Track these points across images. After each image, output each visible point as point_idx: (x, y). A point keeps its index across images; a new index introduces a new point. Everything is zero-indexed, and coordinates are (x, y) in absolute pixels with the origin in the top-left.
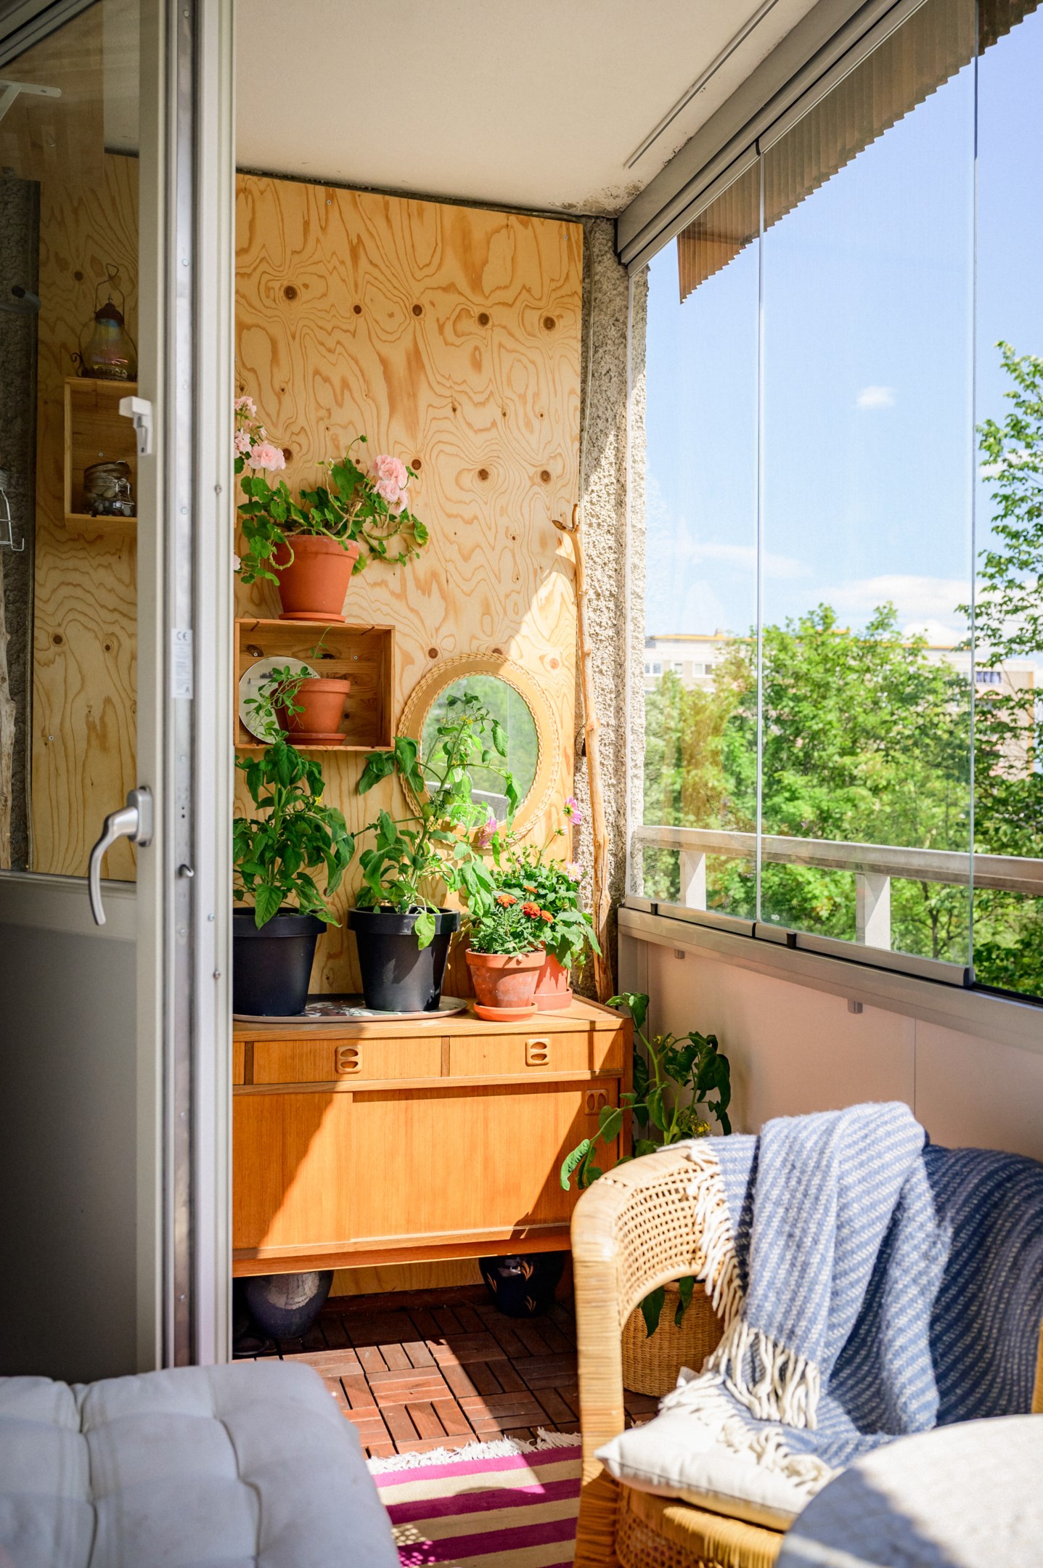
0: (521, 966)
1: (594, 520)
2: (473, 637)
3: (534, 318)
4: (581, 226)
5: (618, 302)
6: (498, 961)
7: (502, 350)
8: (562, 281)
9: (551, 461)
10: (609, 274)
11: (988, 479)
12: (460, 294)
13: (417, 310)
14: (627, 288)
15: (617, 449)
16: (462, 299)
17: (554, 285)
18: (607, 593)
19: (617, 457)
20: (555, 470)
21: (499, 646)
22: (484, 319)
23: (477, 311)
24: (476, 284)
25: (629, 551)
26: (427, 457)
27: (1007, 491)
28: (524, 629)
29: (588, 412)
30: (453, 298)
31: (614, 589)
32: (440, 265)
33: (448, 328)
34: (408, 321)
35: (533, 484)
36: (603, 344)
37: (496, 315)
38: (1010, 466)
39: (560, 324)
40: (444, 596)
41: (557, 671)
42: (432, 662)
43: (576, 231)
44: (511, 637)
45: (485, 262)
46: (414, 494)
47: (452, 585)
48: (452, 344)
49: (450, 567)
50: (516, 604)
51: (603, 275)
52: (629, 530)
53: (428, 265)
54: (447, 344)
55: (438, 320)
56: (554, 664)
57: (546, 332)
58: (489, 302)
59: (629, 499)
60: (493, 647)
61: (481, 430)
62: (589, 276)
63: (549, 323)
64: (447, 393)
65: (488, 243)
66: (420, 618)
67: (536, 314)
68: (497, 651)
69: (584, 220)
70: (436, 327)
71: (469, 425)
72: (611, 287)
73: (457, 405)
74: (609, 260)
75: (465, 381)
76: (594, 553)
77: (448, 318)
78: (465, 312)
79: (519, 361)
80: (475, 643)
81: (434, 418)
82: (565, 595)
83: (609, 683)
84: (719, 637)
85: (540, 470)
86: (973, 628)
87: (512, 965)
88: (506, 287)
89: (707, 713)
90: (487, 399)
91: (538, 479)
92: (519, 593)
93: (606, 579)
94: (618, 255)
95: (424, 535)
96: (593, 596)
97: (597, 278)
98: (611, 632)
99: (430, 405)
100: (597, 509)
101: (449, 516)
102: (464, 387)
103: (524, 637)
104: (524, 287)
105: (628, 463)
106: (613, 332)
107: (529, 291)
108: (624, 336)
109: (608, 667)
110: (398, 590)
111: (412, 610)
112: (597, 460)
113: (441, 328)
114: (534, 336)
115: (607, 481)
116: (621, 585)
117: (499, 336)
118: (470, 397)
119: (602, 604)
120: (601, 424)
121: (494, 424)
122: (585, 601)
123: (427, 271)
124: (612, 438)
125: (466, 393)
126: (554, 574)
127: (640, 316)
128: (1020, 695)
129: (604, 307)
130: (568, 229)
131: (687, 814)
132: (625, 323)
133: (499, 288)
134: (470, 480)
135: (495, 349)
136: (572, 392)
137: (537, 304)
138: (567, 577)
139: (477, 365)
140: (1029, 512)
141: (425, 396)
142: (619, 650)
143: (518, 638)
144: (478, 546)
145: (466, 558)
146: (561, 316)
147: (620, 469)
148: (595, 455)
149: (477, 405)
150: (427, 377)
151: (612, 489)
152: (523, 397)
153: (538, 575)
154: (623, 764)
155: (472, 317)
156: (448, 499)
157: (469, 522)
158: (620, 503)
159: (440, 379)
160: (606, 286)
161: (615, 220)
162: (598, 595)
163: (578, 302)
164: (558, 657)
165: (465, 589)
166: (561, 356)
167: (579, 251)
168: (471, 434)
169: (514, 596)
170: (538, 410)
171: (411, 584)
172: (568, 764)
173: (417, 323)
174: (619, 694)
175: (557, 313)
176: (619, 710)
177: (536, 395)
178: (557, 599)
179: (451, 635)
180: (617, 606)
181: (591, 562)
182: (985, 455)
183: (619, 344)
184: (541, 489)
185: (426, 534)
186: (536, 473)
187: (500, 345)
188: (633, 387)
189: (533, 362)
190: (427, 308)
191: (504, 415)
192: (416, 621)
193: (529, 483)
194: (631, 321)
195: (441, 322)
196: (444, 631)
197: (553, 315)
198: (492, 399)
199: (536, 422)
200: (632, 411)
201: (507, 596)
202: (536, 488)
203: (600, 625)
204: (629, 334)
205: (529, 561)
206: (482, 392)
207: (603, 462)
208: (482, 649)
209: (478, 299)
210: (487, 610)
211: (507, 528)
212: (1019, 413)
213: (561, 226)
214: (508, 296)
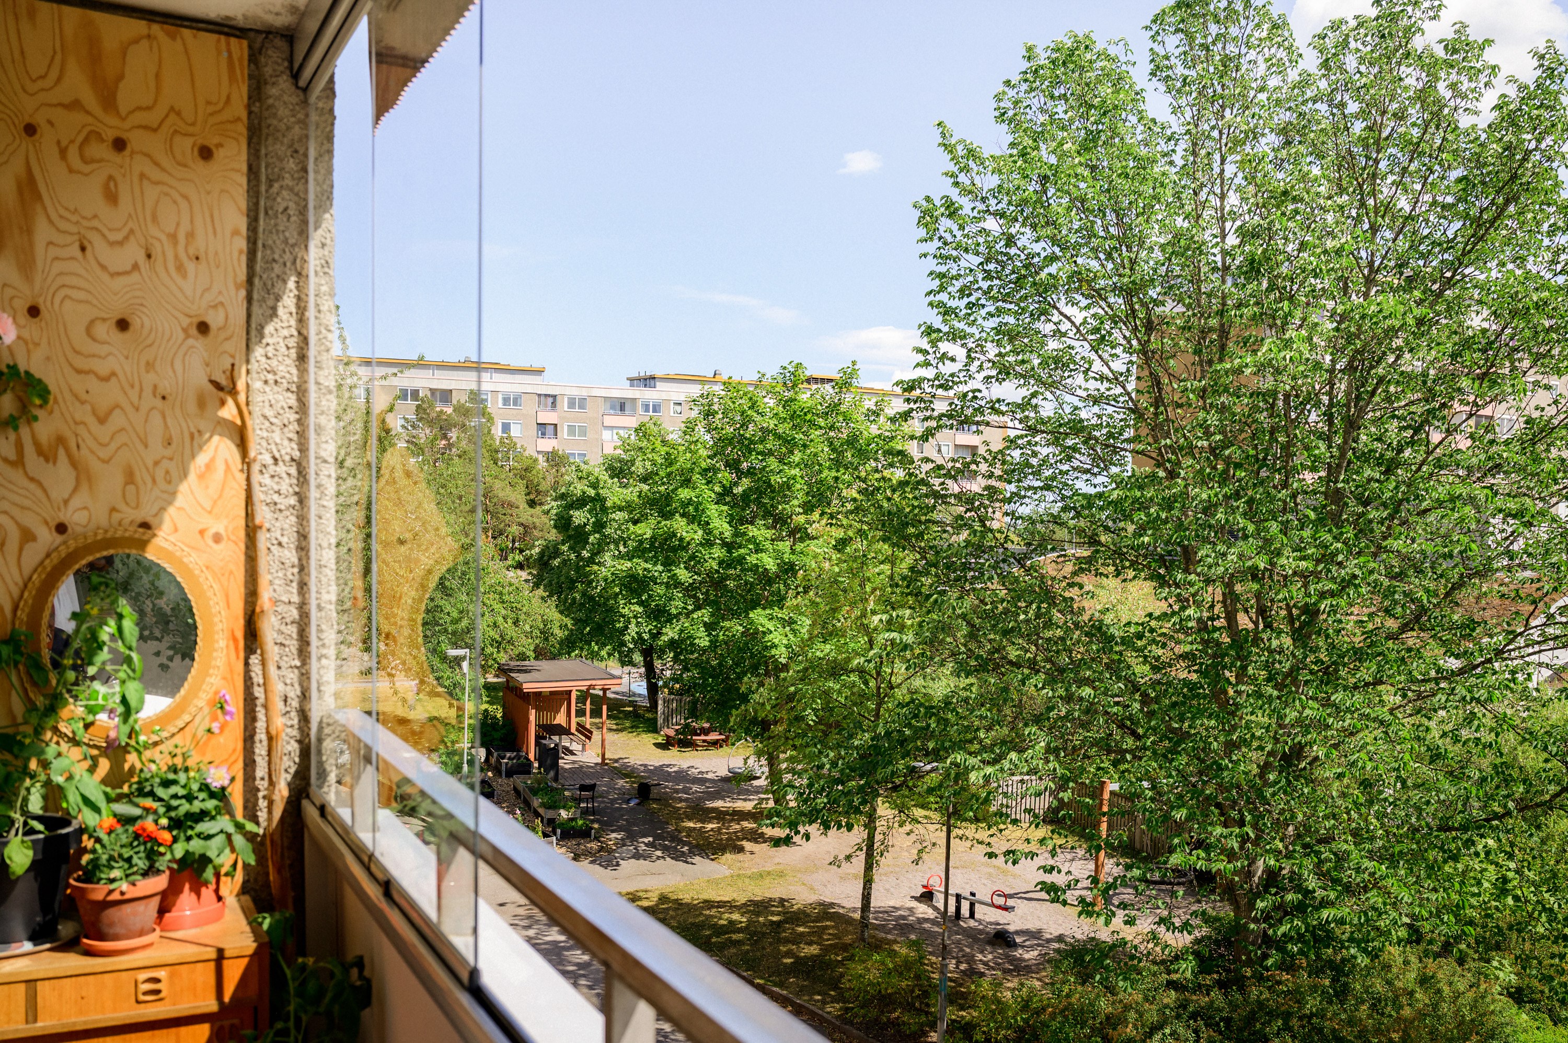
0: (127, 897)
1: (270, 377)
2: (113, 510)
3: (185, 146)
4: (245, 43)
5: (297, 130)
6: (98, 892)
7: (145, 182)
8: (221, 105)
9: (211, 312)
10: (286, 98)
11: (925, 255)
12: (88, 113)
13: (30, 130)
14: (307, 115)
15: (299, 298)
16: (90, 120)
17: (211, 109)
18: (287, 458)
19: (298, 306)
20: (215, 320)
21: (149, 519)
22: (119, 145)
23: (110, 135)
24: (109, 101)
25: (312, 410)
26: (49, 304)
27: (943, 269)
28: (180, 501)
29: (259, 255)
30: (78, 118)
31: (297, 454)
32: (59, 80)
33: (73, 153)
34: (18, 141)
35: (188, 336)
36: (280, 178)
37: (136, 139)
38: (946, 244)
39: (219, 154)
40: (74, 464)
41: (221, 546)
42: (59, 539)
43: (240, 48)
44: (163, 509)
45: (121, 77)
46: (31, 346)
47: (84, 451)
48: (79, 172)
49: (81, 430)
50: (167, 472)
51: (278, 98)
52: (312, 387)
53: (42, 77)
54: (71, 171)
55: (58, 142)
56: (217, 538)
57: (201, 163)
58: (127, 124)
59: (312, 352)
60: (139, 520)
61: (119, 274)
62: (260, 100)
63: (206, 153)
64: (74, 229)
65: (124, 55)
66: (45, 491)
67: (188, 143)
68: (145, 525)
69: (252, 34)
70: (56, 150)
71: (103, 267)
72: (287, 112)
73: (86, 243)
74: (284, 82)
75: (95, 216)
76: (270, 413)
77: (72, 141)
78: (93, 136)
79: (167, 194)
80: (116, 517)
81: (57, 258)
82: (230, 461)
83: (291, 556)
84: (718, 378)
85: (196, 321)
86: (908, 400)
87: (116, 896)
88: (148, 108)
89: (677, 466)
90: (126, 238)
91: (194, 331)
92: (171, 459)
93: (286, 442)
94: (295, 76)
95: (44, 393)
96: (270, 461)
97: (270, 101)
98: (293, 501)
99: (50, 243)
100: (274, 363)
101: (79, 372)
102: (95, 223)
103: (179, 509)
104: (172, 109)
105: (311, 313)
106: (291, 164)
107: (178, 114)
108: (305, 170)
109: (289, 539)
110: (12, 456)
111: (32, 479)
112: (274, 309)
113: (63, 152)
114: (185, 166)
115: (286, 332)
116: (303, 448)
117: (140, 165)
118: (104, 236)
119: (281, 469)
120: (277, 268)
121: (136, 267)
122: (256, 468)
123: (40, 84)
124: (291, 284)
125: (97, 229)
126: (216, 438)
127: (325, 147)
128: (950, 465)
129: (279, 135)
130: (228, 44)
131: (655, 564)
132: (306, 155)
133: (139, 108)
134: (104, 330)
135: (136, 180)
136: (236, 232)
137: (191, 129)
138: (232, 439)
139: (112, 198)
140: (961, 291)
141: (43, 232)
142: (302, 519)
143: (171, 510)
144: (117, 406)
145: (102, 421)
146: (219, 145)
147: (302, 320)
148: (270, 303)
149: (112, 244)
150: (45, 209)
151: (292, 342)
152: (173, 237)
153: (195, 441)
154: (308, 644)
155: (103, 141)
156: (77, 352)
157: (106, 379)
158: (302, 358)
159: (62, 212)
160: (282, 112)
161: (289, 36)
162: (275, 460)
163: (242, 129)
164: (222, 531)
165: (101, 455)
166: (222, 191)
167: (242, 71)
168: (105, 277)
169: (165, 464)
170: (192, 251)
171: (29, 450)
172: (237, 649)
173: (31, 147)
174: (303, 568)
175: (216, 140)
176: (303, 586)
177: (191, 235)
178: (220, 467)
179: (85, 508)
180: (300, 472)
181: (267, 424)
182: (922, 233)
183: (300, 179)
184: (198, 343)
185: (48, 392)
186: (191, 324)
187: (142, 176)
188: (316, 229)
189: (186, 197)
190: (44, 128)
191: (149, 256)
192: (39, 493)
193: (181, 335)
194: (312, 153)
195: (64, 144)
196: (76, 502)
197: (211, 142)
198: (132, 238)
199: (190, 266)
200: (314, 255)
201: (156, 463)
202: (191, 341)
203: (278, 492)
204: (311, 167)
205: (184, 425)
206: (119, 230)
207: (281, 311)
208: (126, 522)
209: (112, 121)
210: (130, 478)
211: (155, 387)
212: (954, 193)
213: (219, 41)
214: (152, 118)
